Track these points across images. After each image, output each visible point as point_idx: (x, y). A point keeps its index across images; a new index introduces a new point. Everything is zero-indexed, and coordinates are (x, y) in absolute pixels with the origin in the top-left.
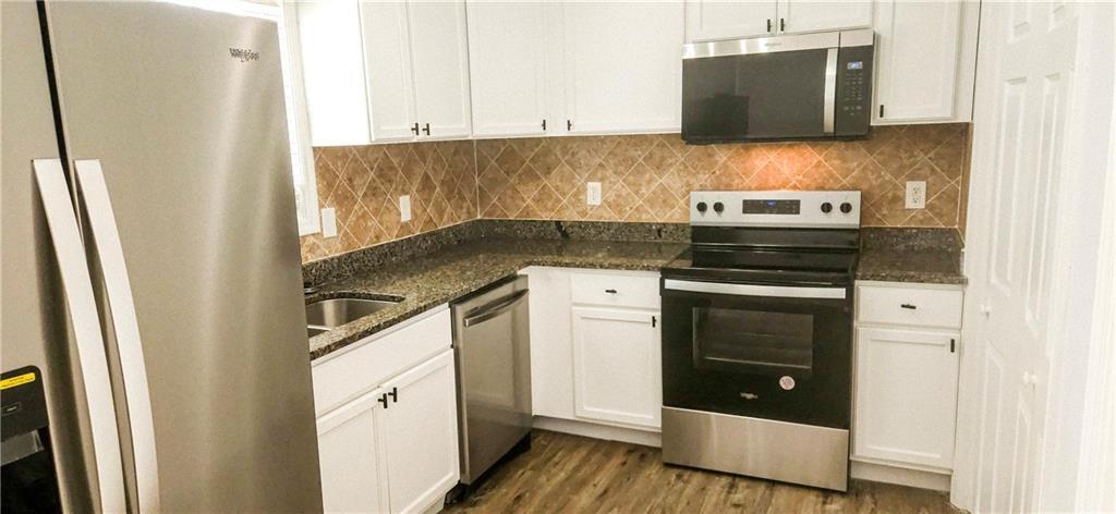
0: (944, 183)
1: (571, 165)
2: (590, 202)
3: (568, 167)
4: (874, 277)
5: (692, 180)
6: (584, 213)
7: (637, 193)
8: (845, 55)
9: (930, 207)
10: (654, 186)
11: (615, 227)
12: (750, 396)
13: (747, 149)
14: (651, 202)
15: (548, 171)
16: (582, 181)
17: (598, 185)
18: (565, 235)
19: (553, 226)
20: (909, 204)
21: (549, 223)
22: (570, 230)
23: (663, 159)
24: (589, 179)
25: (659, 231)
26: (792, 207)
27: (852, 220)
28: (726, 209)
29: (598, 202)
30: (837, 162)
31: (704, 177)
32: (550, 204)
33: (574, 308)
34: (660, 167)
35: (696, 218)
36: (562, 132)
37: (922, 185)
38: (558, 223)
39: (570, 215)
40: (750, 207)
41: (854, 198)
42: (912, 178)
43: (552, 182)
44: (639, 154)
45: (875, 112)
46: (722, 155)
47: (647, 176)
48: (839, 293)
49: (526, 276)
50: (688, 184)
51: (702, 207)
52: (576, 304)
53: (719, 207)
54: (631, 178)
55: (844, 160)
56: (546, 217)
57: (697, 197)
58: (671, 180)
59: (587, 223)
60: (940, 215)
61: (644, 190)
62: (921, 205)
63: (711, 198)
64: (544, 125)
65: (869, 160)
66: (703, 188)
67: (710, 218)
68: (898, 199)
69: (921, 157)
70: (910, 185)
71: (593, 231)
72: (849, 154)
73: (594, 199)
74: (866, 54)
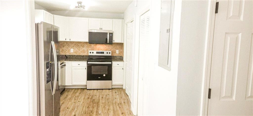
0: (120, 50)
1: (68, 46)
2: (71, 52)
3: (67, 46)
4: (114, 61)
5: (88, 49)
6: (70, 54)
7: (79, 50)
8: (110, 34)
9: (119, 53)
10: (82, 50)
11: (76, 56)
12: (100, 78)
13: (96, 45)
14: (81, 52)
15: (64, 47)
16: (70, 48)
17: (73, 49)
18: (67, 57)
19: (64, 56)
20: (117, 53)
21: (64, 55)
22: (67, 56)
23: (84, 46)
24: (71, 48)
25: (83, 56)
26: (103, 53)
27: (110, 55)
28: (94, 53)
29: (73, 52)
30: (108, 47)
31: (90, 48)
32: (64, 52)
33: (72, 67)
34: (83, 47)
35: (90, 54)
36: (69, 41)
37: (118, 50)
38: (65, 55)
39: (67, 54)
40: (97, 53)
41: (111, 52)
42: (117, 49)
43: (64, 48)
44: (80, 45)
45: (113, 41)
46: (93, 45)
47: (81, 48)
48: (111, 63)
49: (65, 62)
50: (87, 49)
51: (90, 53)
52: (73, 67)
53: (93, 53)
54: (78, 48)
55: (109, 47)
56: (63, 54)
57: (89, 51)
58: (85, 49)
59: (71, 55)
60: (120, 54)
61: (80, 50)
62: (118, 53)
63: (92, 51)
64: (66, 39)
65: (112, 47)
66: (90, 50)
67: (92, 54)
68: (115, 52)
69: (118, 47)
70: (117, 50)
71: (72, 57)
72: (110, 46)
73: (72, 51)
74: (112, 34)
